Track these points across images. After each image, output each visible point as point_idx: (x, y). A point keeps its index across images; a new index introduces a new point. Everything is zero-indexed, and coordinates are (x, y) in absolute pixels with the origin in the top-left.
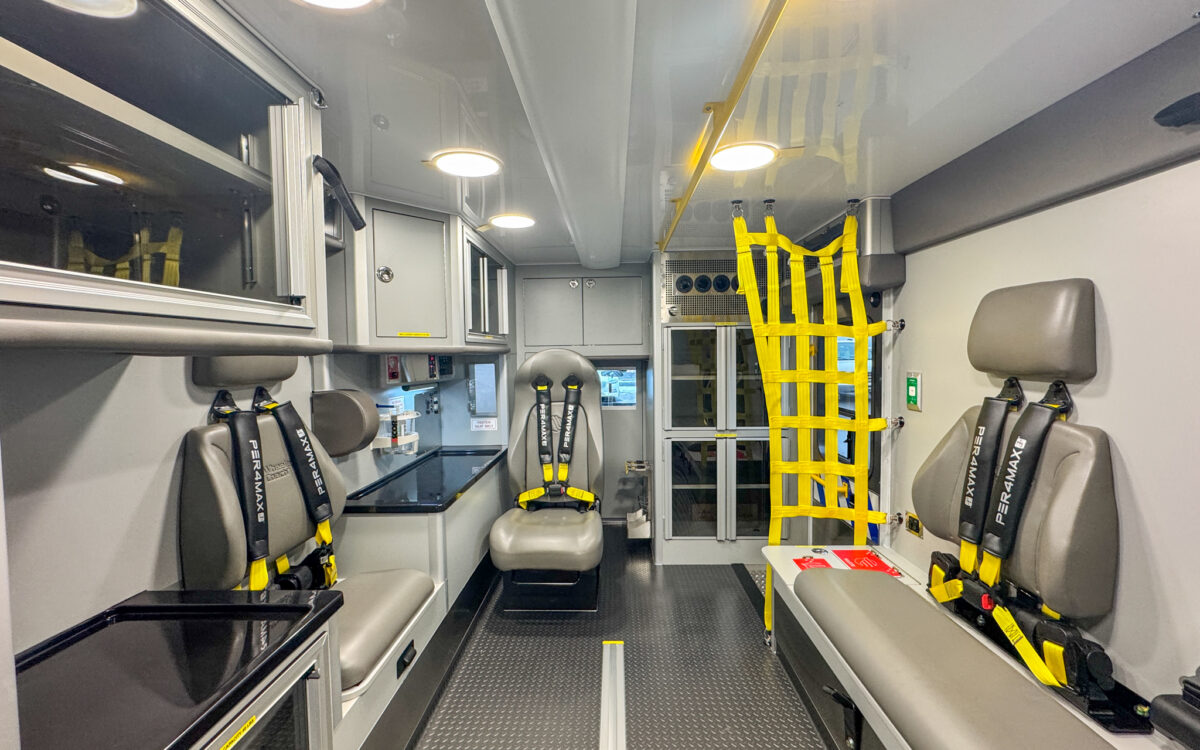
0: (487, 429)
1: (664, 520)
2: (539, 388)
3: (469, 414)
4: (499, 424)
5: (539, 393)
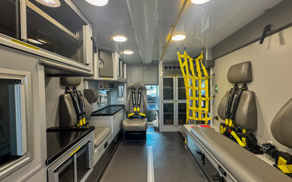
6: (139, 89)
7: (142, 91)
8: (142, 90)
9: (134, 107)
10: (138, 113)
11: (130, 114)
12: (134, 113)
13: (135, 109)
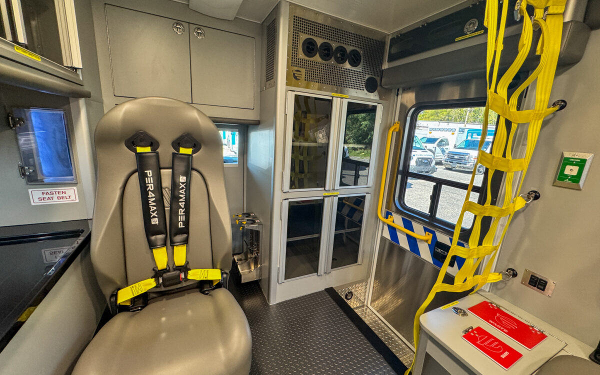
0: (61, 201)
1: (279, 269)
2: (140, 150)
3: (23, 181)
4: (81, 194)
5: (140, 157)
6: (177, 144)
7: (194, 152)
8: (196, 147)
9: (152, 246)
10: (183, 276)
11: (127, 285)
12: (157, 281)
13: (161, 258)
